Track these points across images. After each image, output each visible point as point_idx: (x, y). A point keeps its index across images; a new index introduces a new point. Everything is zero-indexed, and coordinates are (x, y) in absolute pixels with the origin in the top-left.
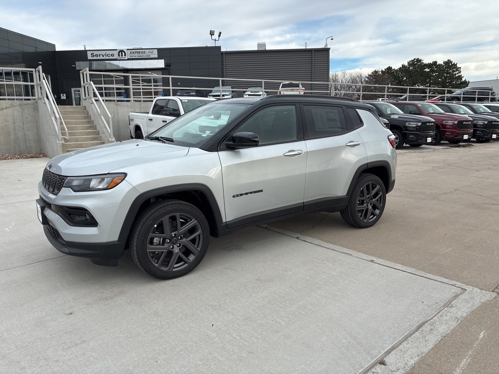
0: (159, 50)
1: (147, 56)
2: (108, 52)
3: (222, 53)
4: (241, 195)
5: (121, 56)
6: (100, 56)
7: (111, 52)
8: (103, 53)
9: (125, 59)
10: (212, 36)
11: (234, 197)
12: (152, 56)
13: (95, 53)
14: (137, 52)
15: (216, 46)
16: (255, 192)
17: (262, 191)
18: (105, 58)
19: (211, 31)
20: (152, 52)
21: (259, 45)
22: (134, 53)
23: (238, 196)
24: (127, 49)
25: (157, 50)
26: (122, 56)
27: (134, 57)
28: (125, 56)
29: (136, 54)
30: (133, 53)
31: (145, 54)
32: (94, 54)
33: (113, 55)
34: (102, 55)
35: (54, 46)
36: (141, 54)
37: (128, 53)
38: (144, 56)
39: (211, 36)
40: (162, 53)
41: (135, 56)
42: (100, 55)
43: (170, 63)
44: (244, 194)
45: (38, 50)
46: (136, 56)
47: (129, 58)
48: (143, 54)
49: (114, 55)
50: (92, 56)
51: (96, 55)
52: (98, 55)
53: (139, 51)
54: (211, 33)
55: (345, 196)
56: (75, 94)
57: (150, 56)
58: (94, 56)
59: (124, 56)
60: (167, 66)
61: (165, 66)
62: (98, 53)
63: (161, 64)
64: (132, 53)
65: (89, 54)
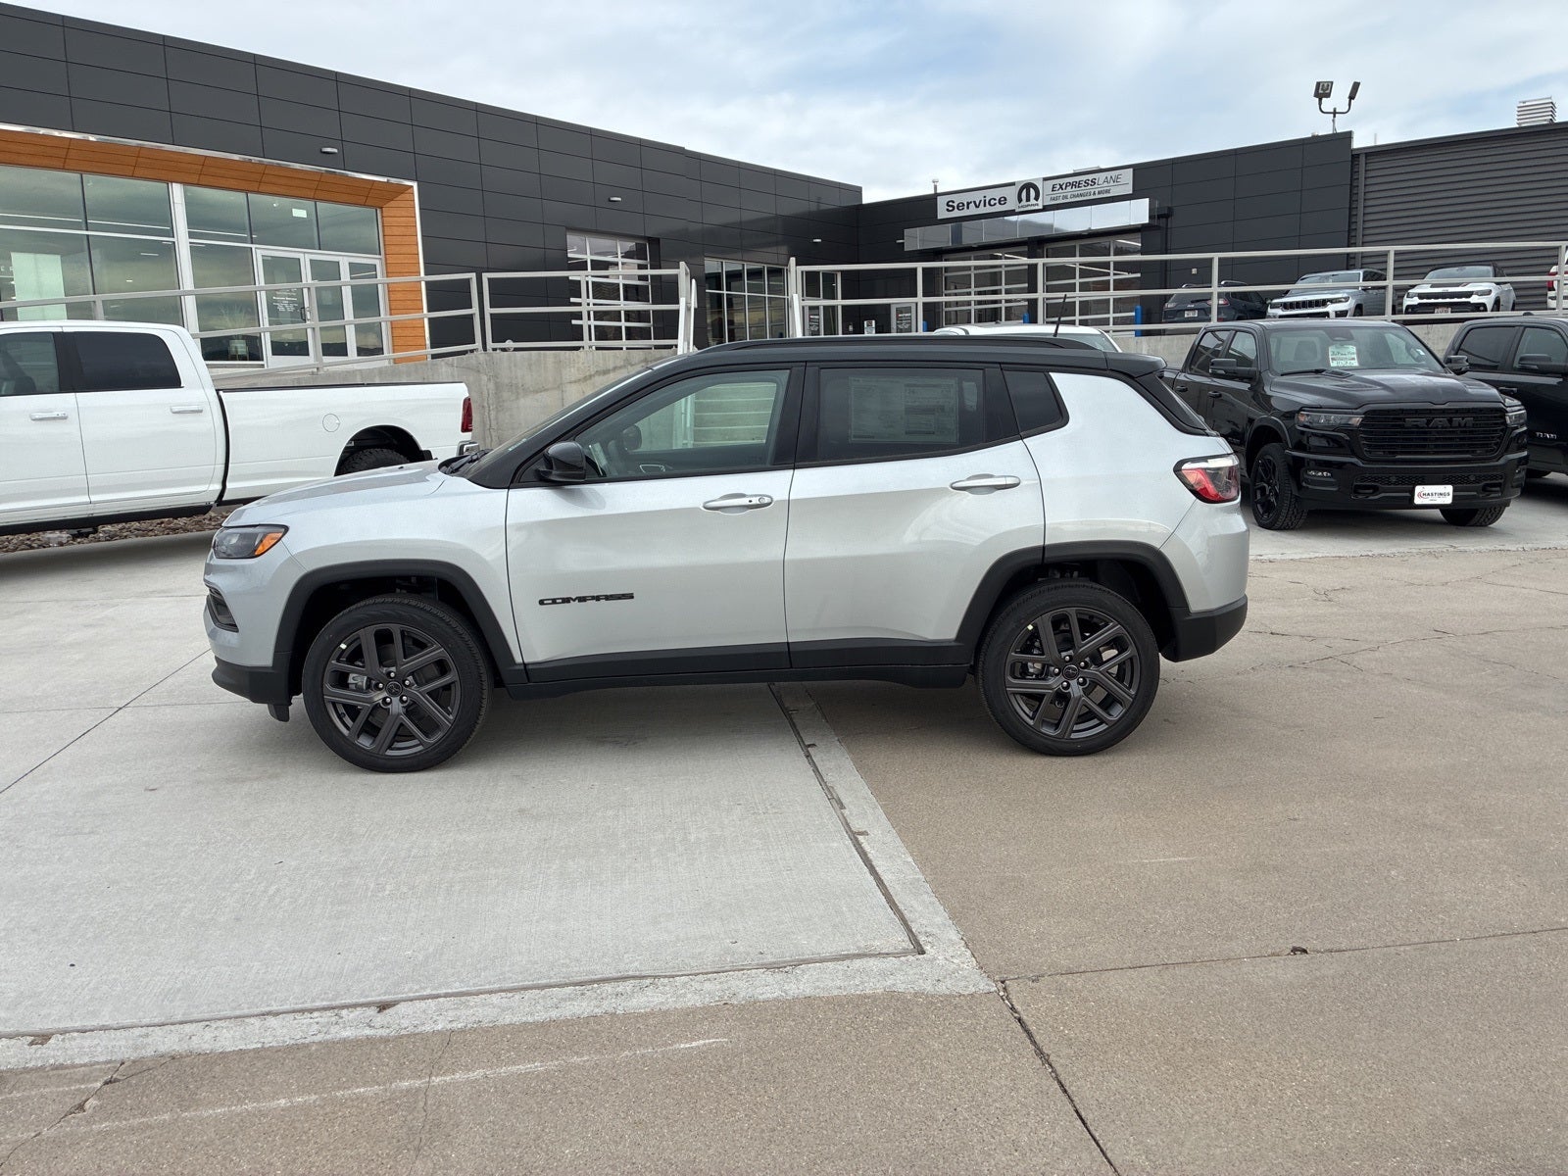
0: (1139, 170)
1: (1099, 193)
2: (990, 194)
3: (1356, 156)
4: (566, 600)
5: (1024, 202)
6: (968, 208)
7: (997, 194)
8: (978, 196)
9: (1036, 208)
10: (1324, 99)
11: (542, 602)
12: (1115, 192)
13: (958, 199)
14: (1072, 185)
15: (1338, 131)
16: (608, 598)
17: (631, 596)
18: (982, 210)
19: (1318, 84)
20: (1116, 180)
21: (1524, 109)
22: (1064, 187)
23: (554, 601)
24: (1045, 179)
25: (1131, 170)
26: (1028, 200)
27: (1061, 201)
28: (1037, 198)
29: (1069, 188)
30: (1061, 186)
31: (1096, 186)
32: (953, 202)
33: (1003, 200)
34: (975, 202)
35: (857, 191)
36: (1083, 190)
37: (1045, 189)
38: (1092, 192)
39: (1320, 100)
40: (1148, 178)
41: (1065, 197)
42: (968, 204)
43: (1170, 209)
44: (574, 600)
45: (823, 207)
46: (1070, 194)
47: (1048, 202)
48: (1089, 187)
49: (1005, 199)
50: (948, 210)
51: (961, 206)
52: (963, 205)
53: (1077, 179)
54: (1320, 91)
55: (949, 641)
56: (898, 318)
57: (1108, 191)
58: (953, 207)
59: (1033, 201)
60: (1159, 217)
61: (1151, 217)
62: (965, 198)
63: (1138, 212)
64: (1058, 187)
65: (941, 202)
